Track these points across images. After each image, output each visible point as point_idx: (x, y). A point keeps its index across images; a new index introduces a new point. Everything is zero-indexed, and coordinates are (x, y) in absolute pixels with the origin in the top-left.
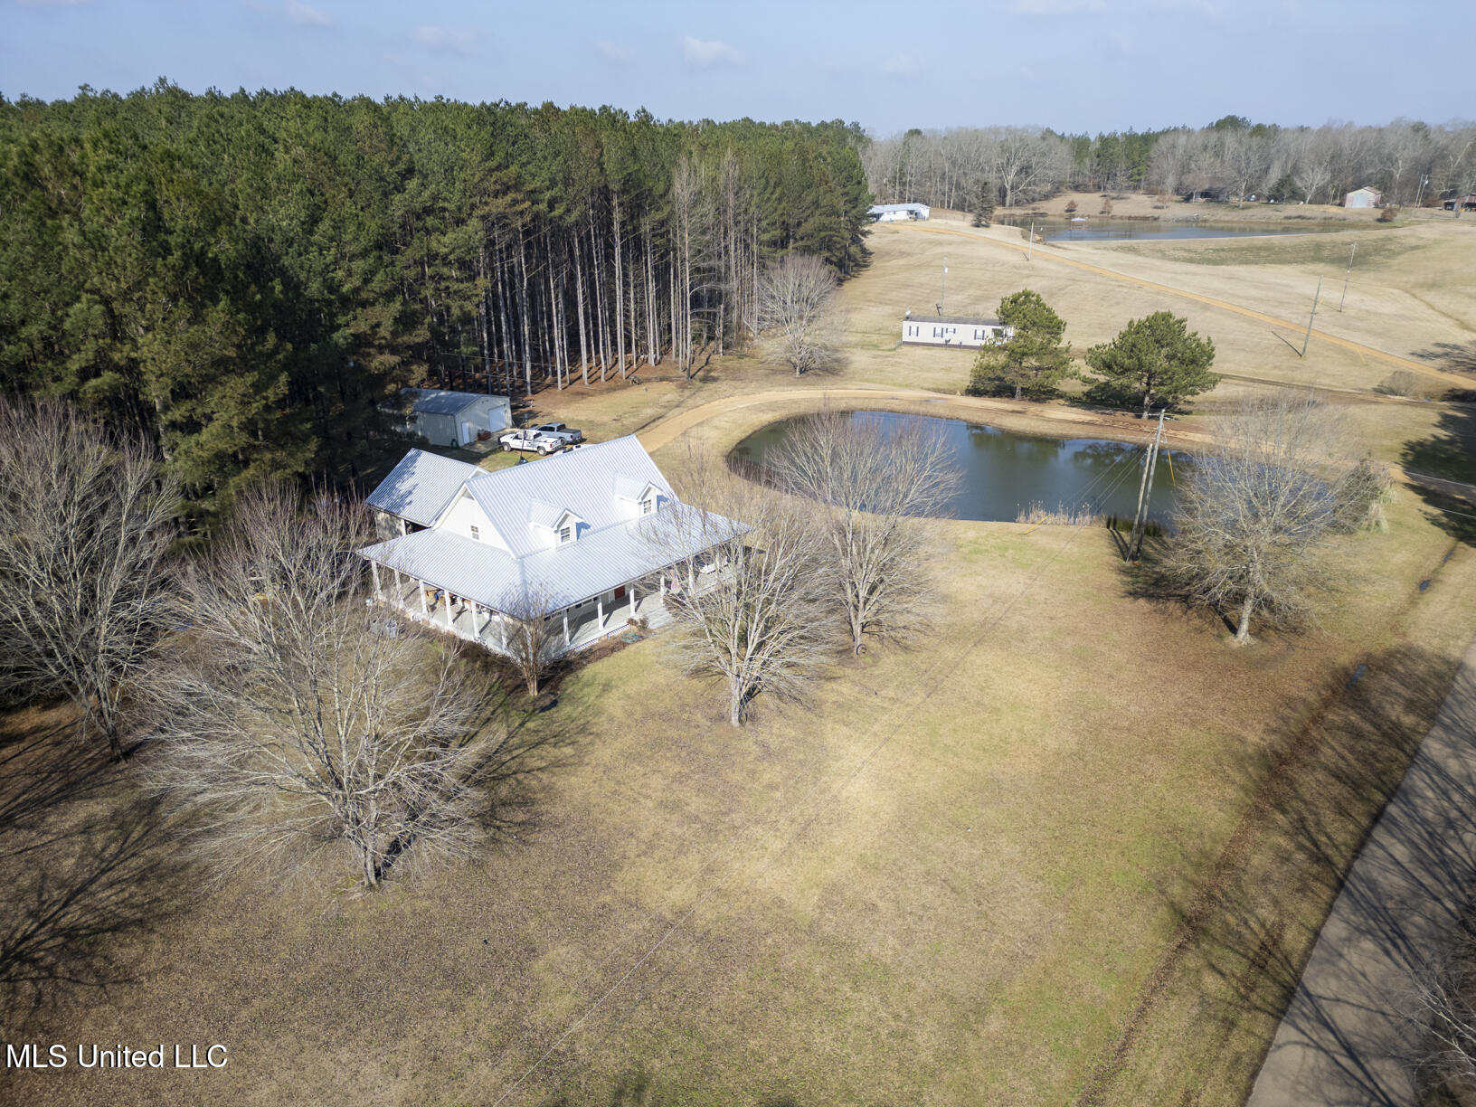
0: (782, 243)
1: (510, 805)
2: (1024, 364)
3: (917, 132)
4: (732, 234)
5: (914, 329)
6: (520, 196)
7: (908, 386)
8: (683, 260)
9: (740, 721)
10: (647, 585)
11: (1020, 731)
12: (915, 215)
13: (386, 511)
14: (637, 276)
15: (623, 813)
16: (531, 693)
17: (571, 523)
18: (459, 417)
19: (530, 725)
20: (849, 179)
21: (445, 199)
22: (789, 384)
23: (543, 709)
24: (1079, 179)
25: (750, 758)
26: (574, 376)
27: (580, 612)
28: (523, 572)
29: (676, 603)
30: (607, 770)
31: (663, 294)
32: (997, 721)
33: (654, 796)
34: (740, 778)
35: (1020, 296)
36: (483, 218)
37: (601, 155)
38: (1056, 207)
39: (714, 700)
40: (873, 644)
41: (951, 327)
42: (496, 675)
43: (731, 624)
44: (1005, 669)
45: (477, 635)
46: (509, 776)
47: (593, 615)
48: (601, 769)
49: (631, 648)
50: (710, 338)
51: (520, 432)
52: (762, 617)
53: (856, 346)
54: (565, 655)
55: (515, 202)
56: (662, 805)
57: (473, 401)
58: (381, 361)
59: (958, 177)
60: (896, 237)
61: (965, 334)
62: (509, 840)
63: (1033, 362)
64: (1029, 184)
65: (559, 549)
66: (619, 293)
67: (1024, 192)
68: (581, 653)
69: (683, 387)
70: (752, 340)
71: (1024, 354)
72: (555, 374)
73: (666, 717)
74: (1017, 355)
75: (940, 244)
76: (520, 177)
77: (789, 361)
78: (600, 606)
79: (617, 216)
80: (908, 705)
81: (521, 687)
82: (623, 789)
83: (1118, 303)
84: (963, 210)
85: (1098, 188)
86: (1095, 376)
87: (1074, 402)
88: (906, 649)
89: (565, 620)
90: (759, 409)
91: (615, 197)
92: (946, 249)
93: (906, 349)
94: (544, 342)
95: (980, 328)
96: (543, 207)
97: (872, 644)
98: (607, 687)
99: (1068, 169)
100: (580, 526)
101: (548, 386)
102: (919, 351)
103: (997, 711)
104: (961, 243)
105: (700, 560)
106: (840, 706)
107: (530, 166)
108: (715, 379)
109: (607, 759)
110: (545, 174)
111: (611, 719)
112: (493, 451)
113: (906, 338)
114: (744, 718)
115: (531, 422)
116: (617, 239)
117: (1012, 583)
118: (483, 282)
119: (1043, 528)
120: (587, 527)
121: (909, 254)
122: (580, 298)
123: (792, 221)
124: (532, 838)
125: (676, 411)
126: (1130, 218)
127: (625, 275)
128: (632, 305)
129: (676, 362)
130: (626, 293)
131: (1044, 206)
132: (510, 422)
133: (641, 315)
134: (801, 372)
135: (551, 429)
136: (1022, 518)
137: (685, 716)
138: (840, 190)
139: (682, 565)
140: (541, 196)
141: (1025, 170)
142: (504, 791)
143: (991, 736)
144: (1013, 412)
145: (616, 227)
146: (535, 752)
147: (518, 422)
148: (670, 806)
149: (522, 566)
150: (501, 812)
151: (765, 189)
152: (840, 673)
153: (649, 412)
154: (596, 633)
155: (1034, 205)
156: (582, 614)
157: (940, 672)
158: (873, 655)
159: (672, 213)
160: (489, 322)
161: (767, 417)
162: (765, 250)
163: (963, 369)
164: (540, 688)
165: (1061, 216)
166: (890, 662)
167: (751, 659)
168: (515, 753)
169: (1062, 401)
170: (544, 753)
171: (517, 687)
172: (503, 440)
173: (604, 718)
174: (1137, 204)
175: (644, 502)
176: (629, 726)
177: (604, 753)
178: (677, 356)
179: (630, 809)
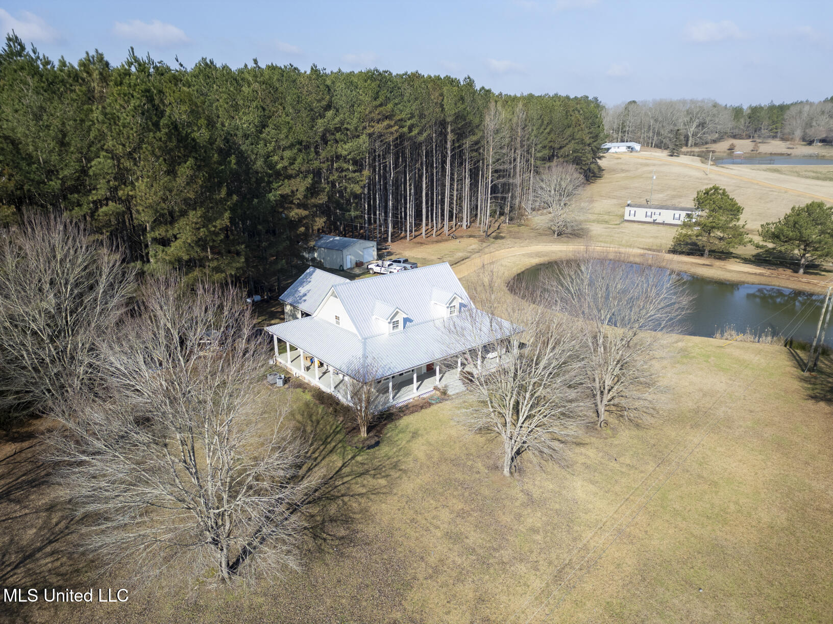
0: (550, 159)
1: (336, 521)
2: (712, 235)
3: (634, 102)
4: (519, 152)
5: (632, 212)
6: (392, 123)
7: (630, 246)
8: (488, 165)
9: (511, 473)
10: (449, 364)
11: (736, 503)
12: (631, 149)
13: (291, 305)
14: (459, 175)
15: (417, 539)
16: (362, 434)
17: (400, 318)
18: (345, 252)
19: (359, 458)
20: (593, 124)
21: (348, 123)
22: (550, 242)
23: (369, 447)
24: (736, 131)
25: (518, 504)
26: (417, 233)
27: (401, 379)
28: (365, 349)
29: (468, 378)
30: (409, 500)
31: (474, 186)
32: (717, 493)
33: (442, 527)
34: (509, 520)
35: (711, 189)
36: (370, 135)
37: (443, 100)
38: (722, 147)
39: (492, 453)
40: (612, 420)
41: (657, 211)
42: (341, 419)
43: (508, 399)
44: (718, 449)
45: (333, 389)
46: (338, 497)
47: (410, 382)
48: (405, 499)
49: (434, 408)
50: (502, 214)
51: (380, 262)
52: (532, 395)
53: (594, 221)
54: (389, 408)
55: (390, 126)
56: (448, 535)
57: (354, 243)
58: (295, 213)
59: (659, 129)
60: (619, 161)
61: (667, 216)
62: (331, 551)
63: (719, 234)
64: (704, 134)
65: (391, 335)
66: (448, 184)
67: (700, 138)
68: (400, 408)
69: (482, 241)
70: (527, 216)
71: (713, 227)
72: (406, 231)
73: (455, 462)
74: (707, 229)
75: (647, 165)
76: (393, 111)
77: (550, 228)
78: (415, 376)
79: (450, 137)
80: (642, 472)
81: (356, 429)
82: (419, 518)
83: (771, 201)
84: (660, 148)
85: (749, 137)
86: (765, 244)
87: (746, 261)
88: (638, 426)
89: (391, 384)
90: (530, 255)
91: (449, 126)
92: (651, 168)
93: (626, 224)
94: (401, 213)
95: (677, 213)
96: (405, 130)
97: (610, 420)
98: (415, 435)
99: (730, 125)
100: (406, 320)
101: (402, 238)
102: (635, 225)
103: (715, 484)
104: (660, 165)
105: (487, 349)
106: (588, 467)
107: (399, 106)
108: (502, 238)
109: (410, 492)
110: (408, 110)
111: (416, 460)
112: (363, 274)
113: (627, 217)
114: (513, 471)
115: (388, 258)
116: (449, 152)
117: (718, 383)
118: (366, 172)
119: (735, 343)
120: (411, 321)
121: (627, 171)
122: (424, 186)
123: (557, 146)
124: (347, 551)
125: (477, 254)
126: (771, 154)
127: (452, 174)
128: (455, 193)
129: (479, 227)
130: (452, 185)
131: (713, 147)
132: (376, 257)
133: (460, 198)
134: (558, 235)
135: (399, 262)
136: (718, 335)
137: (470, 463)
138: (587, 131)
139: (473, 352)
140: (405, 123)
141: (702, 125)
142: (333, 509)
143: (713, 505)
144: (704, 265)
145: (449, 145)
146: (359, 480)
147: (380, 257)
148: (454, 537)
149: (365, 344)
150: (329, 527)
151: (541, 126)
152: (587, 441)
153: (460, 255)
154: (411, 394)
155: (707, 146)
156: (402, 381)
157: (666, 447)
158: (612, 429)
159: (483, 137)
160: (369, 198)
161: (535, 261)
162: (538, 163)
163: (668, 238)
164: (368, 431)
165: (725, 152)
166: (626, 435)
167: (521, 427)
168: (346, 479)
169: (738, 260)
170: (365, 482)
171: (354, 429)
172: (370, 267)
173: (410, 459)
174: (776, 146)
175: (450, 307)
176: (428, 467)
177: (408, 486)
178: (480, 224)
179: (422, 536)
